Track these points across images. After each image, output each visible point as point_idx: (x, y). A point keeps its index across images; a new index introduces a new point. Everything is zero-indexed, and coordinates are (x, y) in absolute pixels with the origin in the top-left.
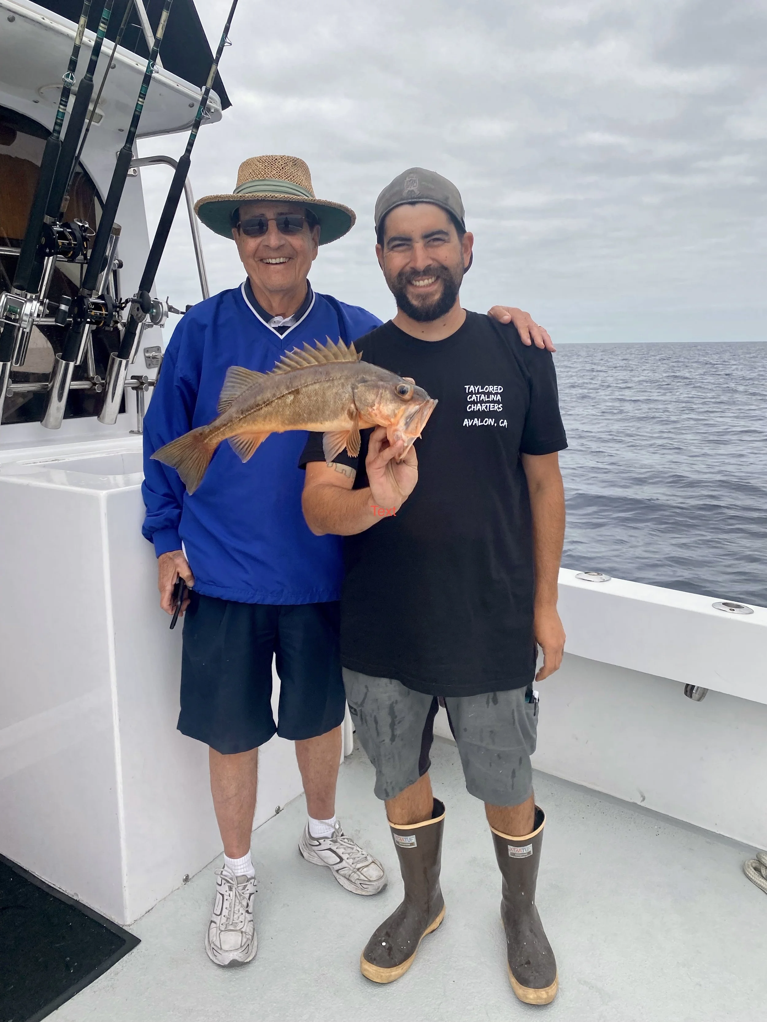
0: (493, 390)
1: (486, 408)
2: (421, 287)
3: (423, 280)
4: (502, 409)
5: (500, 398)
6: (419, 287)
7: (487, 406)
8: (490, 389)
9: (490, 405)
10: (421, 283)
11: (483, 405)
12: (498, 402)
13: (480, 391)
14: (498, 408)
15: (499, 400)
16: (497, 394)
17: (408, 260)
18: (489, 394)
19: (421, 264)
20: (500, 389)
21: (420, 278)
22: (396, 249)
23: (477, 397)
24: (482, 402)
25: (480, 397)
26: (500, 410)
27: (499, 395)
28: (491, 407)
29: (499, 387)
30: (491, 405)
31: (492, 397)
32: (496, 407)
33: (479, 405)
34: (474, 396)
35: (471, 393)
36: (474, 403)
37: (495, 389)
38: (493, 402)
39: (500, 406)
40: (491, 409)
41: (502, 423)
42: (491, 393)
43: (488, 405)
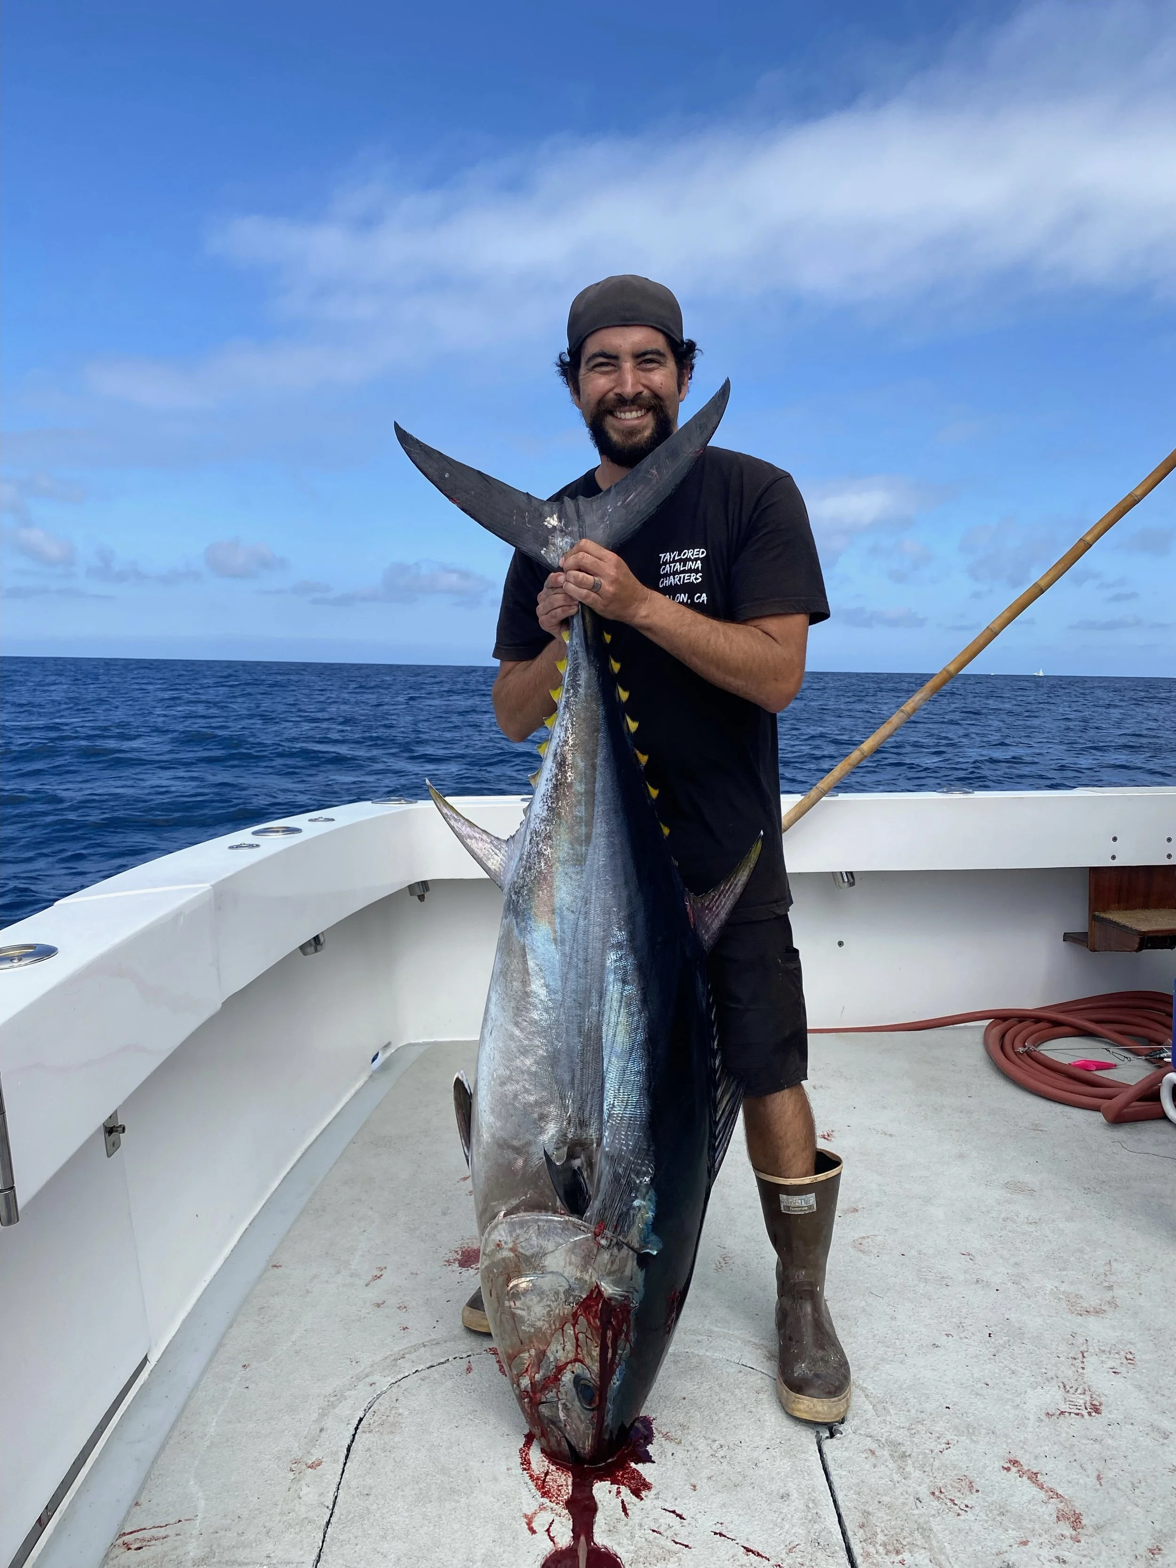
0: (692, 555)
1: (679, 580)
2: (628, 420)
3: (631, 411)
4: (700, 579)
5: (700, 565)
6: (625, 419)
7: (680, 577)
8: (689, 554)
9: (684, 577)
10: (628, 415)
11: (676, 576)
12: (696, 571)
13: (676, 558)
14: (696, 578)
15: (698, 567)
16: (696, 560)
17: (612, 385)
18: (684, 561)
19: (629, 389)
20: (703, 553)
21: (627, 408)
22: (597, 369)
23: (670, 567)
24: (676, 573)
25: (675, 566)
26: (698, 581)
27: (699, 562)
28: (686, 578)
29: (702, 550)
30: (687, 575)
31: (690, 564)
32: (693, 578)
33: (672, 577)
34: (668, 565)
35: (665, 563)
36: (667, 575)
37: (695, 553)
38: (690, 571)
39: (698, 576)
40: (685, 581)
41: (699, 597)
42: (689, 559)
43: (682, 576)
